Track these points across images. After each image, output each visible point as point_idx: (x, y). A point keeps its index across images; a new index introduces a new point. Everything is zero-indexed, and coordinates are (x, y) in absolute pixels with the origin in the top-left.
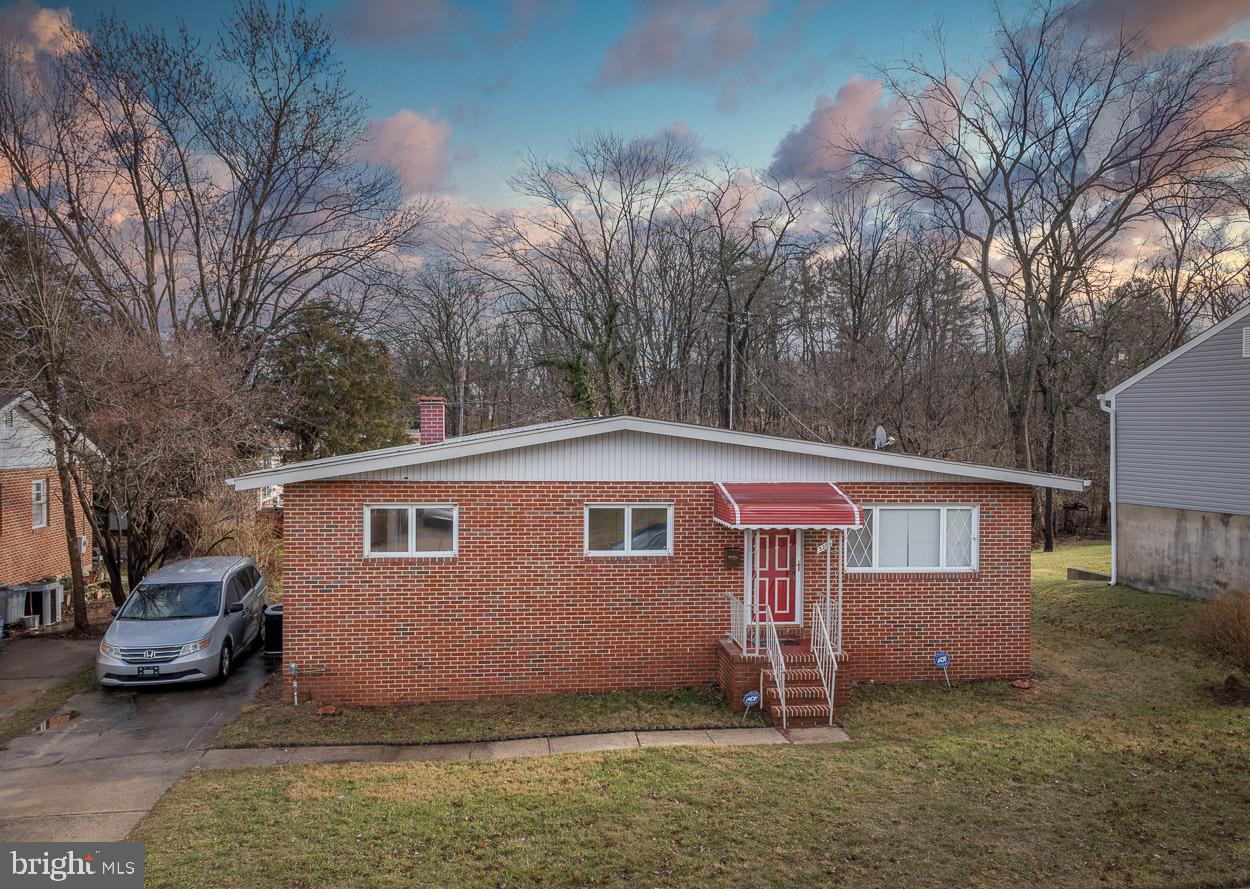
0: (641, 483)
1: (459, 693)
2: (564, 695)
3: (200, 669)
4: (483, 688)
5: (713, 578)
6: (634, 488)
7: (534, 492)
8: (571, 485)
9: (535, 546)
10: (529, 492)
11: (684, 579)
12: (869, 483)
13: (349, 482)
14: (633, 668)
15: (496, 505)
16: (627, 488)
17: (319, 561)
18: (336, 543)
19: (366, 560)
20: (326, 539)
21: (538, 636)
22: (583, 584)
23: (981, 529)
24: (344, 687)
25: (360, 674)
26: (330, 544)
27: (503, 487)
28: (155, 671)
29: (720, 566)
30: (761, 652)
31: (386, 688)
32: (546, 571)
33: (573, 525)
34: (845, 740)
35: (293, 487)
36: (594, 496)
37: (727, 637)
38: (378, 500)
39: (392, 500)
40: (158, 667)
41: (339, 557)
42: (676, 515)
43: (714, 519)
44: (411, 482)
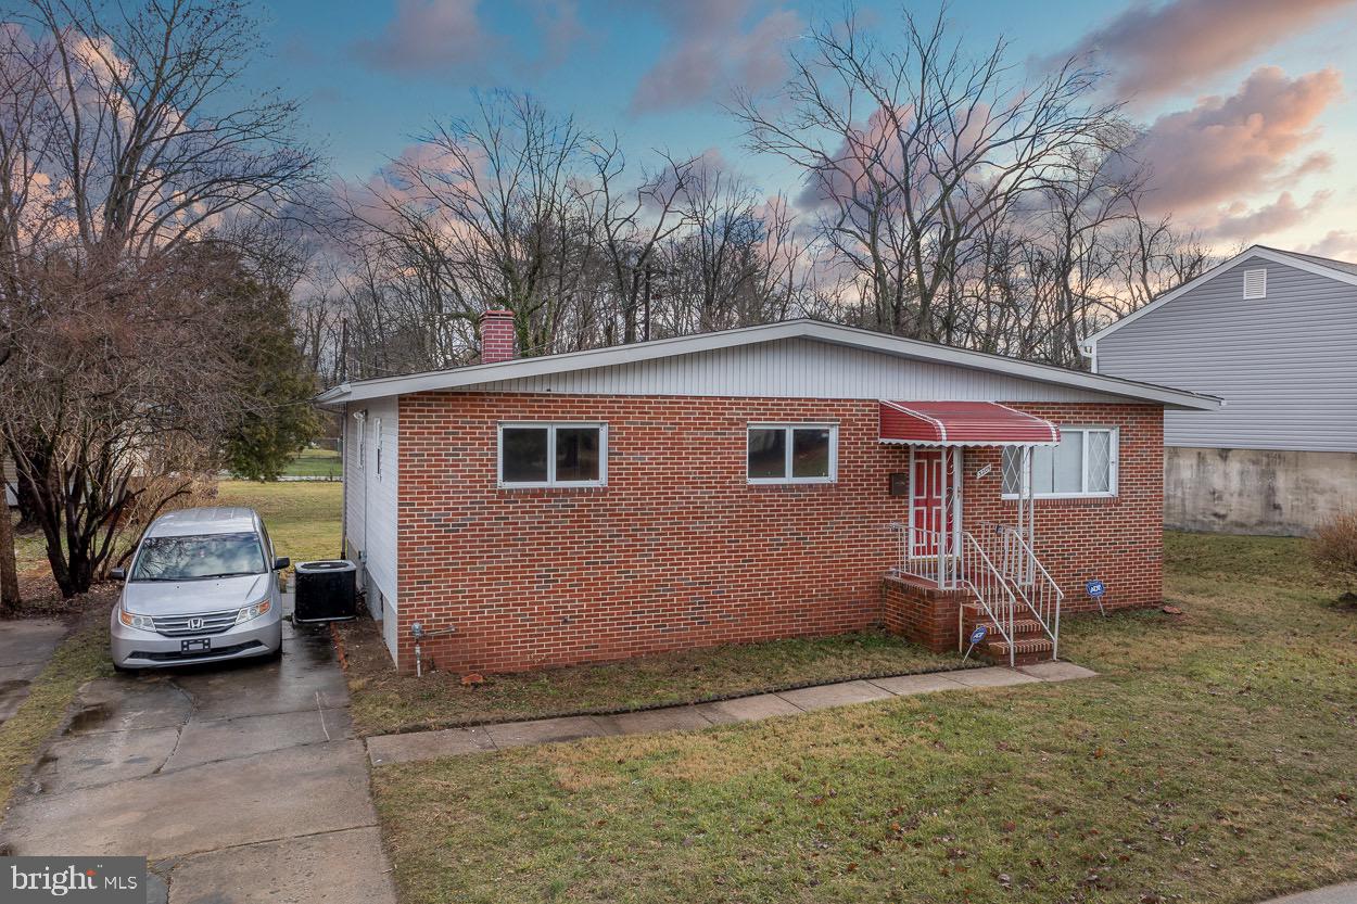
0: (806, 399)
1: (610, 651)
2: (722, 647)
3: (261, 640)
4: (637, 643)
5: (878, 508)
6: (799, 405)
7: (693, 408)
8: (733, 401)
9: (695, 473)
10: (689, 408)
11: (850, 509)
12: (1024, 403)
13: (482, 394)
14: (798, 611)
15: (652, 424)
16: (792, 405)
17: (444, 493)
18: (465, 471)
19: (502, 492)
20: (452, 466)
21: (698, 578)
22: (746, 516)
23: (1120, 452)
24: (475, 651)
25: (494, 633)
26: (456, 471)
27: (659, 403)
28: (205, 644)
29: (885, 493)
30: (959, 584)
31: (525, 651)
32: (706, 503)
33: (735, 448)
34: (1093, 673)
35: (411, 399)
36: (757, 414)
37: (891, 573)
38: (517, 418)
39: (533, 418)
40: (209, 639)
41: (468, 487)
42: (842, 437)
43: (881, 441)
44: (555, 395)
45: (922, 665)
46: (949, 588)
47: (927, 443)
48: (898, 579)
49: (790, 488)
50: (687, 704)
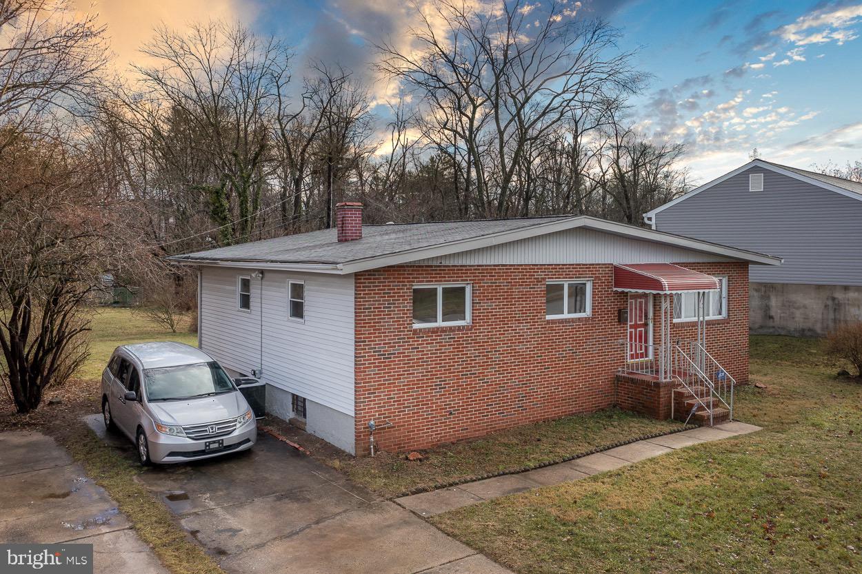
0: (577, 265)
1: (474, 431)
3: (251, 439)
4: (489, 426)
5: (613, 331)
6: (573, 268)
7: (518, 272)
8: (539, 267)
9: (519, 314)
10: (516, 272)
11: (598, 332)
13: (404, 267)
14: (573, 398)
15: (496, 283)
16: (569, 268)
17: (383, 333)
18: (394, 318)
19: (415, 330)
20: (387, 315)
21: (521, 381)
22: (546, 340)
23: (729, 291)
24: (401, 437)
25: (411, 424)
26: (390, 318)
27: (500, 269)
28: (220, 444)
29: (616, 322)
31: (427, 435)
32: (525, 332)
34: (760, 428)
36: (551, 275)
37: (619, 371)
38: (423, 281)
39: (432, 281)
40: (222, 440)
41: (396, 328)
42: (594, 288)
43: (615, 289)
44: (444, 266)
46: (667, 380)
48: (626, 375)
49: (566, 321)
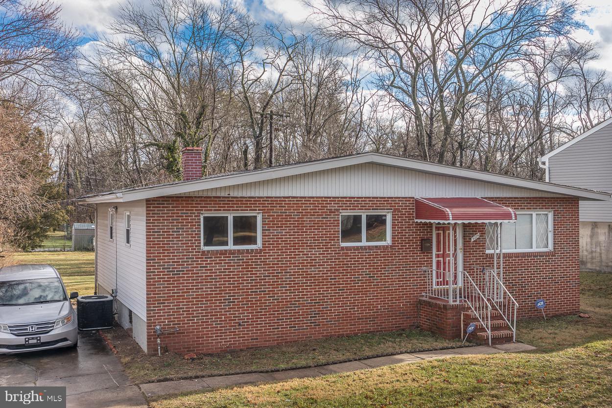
0: (373, 198)
1: (264, 341)
2: (328, 338)
3: (68, 338)
4: (279, 337)
5: (415, 259)
6: (369, 201)
7: (309, 204)
8: (332, 199)
9: (311, 240)
10: (307, 204)
11: (399, 259)
12: (498, 198)
13: (192, 197)
14: (370, 318)
15: (286, 213)
16: (365, 201)
17: (171, 253)
18: (183, 241)
19: (203, 252)
20: (176, 238)
21: (313, 300)
22: (340, 264)
23: (554, 225)
24: (190, 342)
25: (200, 332)
26: (178, 241)
27: (290, 201)
28: (38, 340)
29: (419, 251)
30: (461, 301)
31: (217, 342)
32: (317, 257)
33: (333, 226)
34: (535, 348)
35: (153, 201)
36: (346, 207)
37: (423, 296)
38: (211, 210)
39: (220, 210)
40: (40, 337)
41: (185, 250)
42: (394, 219)
43: (416, 221)
44: (232, 197)
45: (440, 345)
46: (455, 303)
47: (441, 222)
48: (427, 299)
49: (365, 248)
50: (310, 367)
